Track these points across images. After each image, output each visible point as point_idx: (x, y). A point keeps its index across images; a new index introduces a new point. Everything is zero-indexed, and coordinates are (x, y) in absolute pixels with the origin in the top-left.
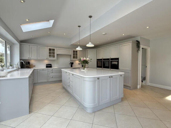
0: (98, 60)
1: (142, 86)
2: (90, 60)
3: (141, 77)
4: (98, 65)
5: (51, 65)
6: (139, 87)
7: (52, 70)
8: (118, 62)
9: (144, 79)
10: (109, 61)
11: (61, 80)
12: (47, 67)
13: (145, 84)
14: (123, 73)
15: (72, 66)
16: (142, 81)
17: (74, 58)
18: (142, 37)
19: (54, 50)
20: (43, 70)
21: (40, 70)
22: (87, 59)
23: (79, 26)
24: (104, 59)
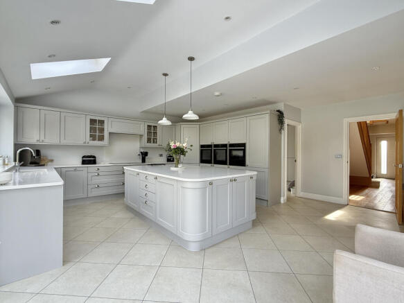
0: (202, 146)
1: (289, 199)
2: (190, 147)
3: (286, 183)
4: (204, 158)
5: (94, 157)
6: (283, 200)
7: (98, 169)
8: (244, 151)
9: (292, 185)
10: (226, 150)
11: (124, 193)
12: (84, 162)
13: (294, 195)
14: (256, 173)
15: (144, 161)
16: (289, 190)
17: (150, 142)
18: (288, 103)
19: (102, 122)
20: (76, 169)
21: (66, 169)
22: (184, 145)
23: (165, 75)
24: (216, 146)
